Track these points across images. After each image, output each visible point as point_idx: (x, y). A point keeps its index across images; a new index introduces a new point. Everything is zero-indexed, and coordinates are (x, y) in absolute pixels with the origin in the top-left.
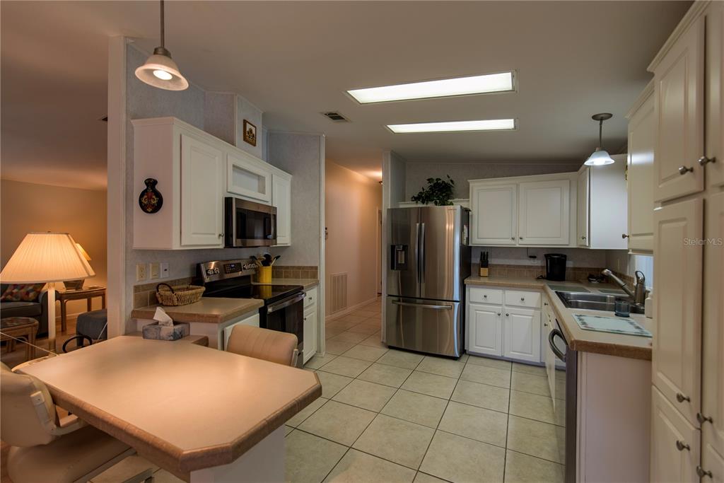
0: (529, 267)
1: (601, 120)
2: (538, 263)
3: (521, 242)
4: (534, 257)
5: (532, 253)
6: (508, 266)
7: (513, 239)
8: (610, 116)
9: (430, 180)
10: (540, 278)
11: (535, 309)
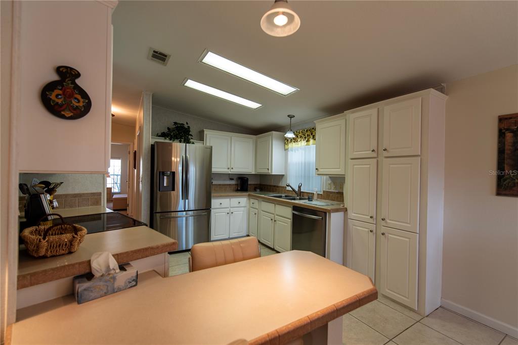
0: (230, 185)
1: (291, 118)
2: (233, 182)
3: (232, 170)
4: (232, 179)
5: (231, 177)
6: (220, 185)
7: (229, 168)
8: (294, 116)
9: (175, 123)
10: (237, 190)
11: (244, 207)
